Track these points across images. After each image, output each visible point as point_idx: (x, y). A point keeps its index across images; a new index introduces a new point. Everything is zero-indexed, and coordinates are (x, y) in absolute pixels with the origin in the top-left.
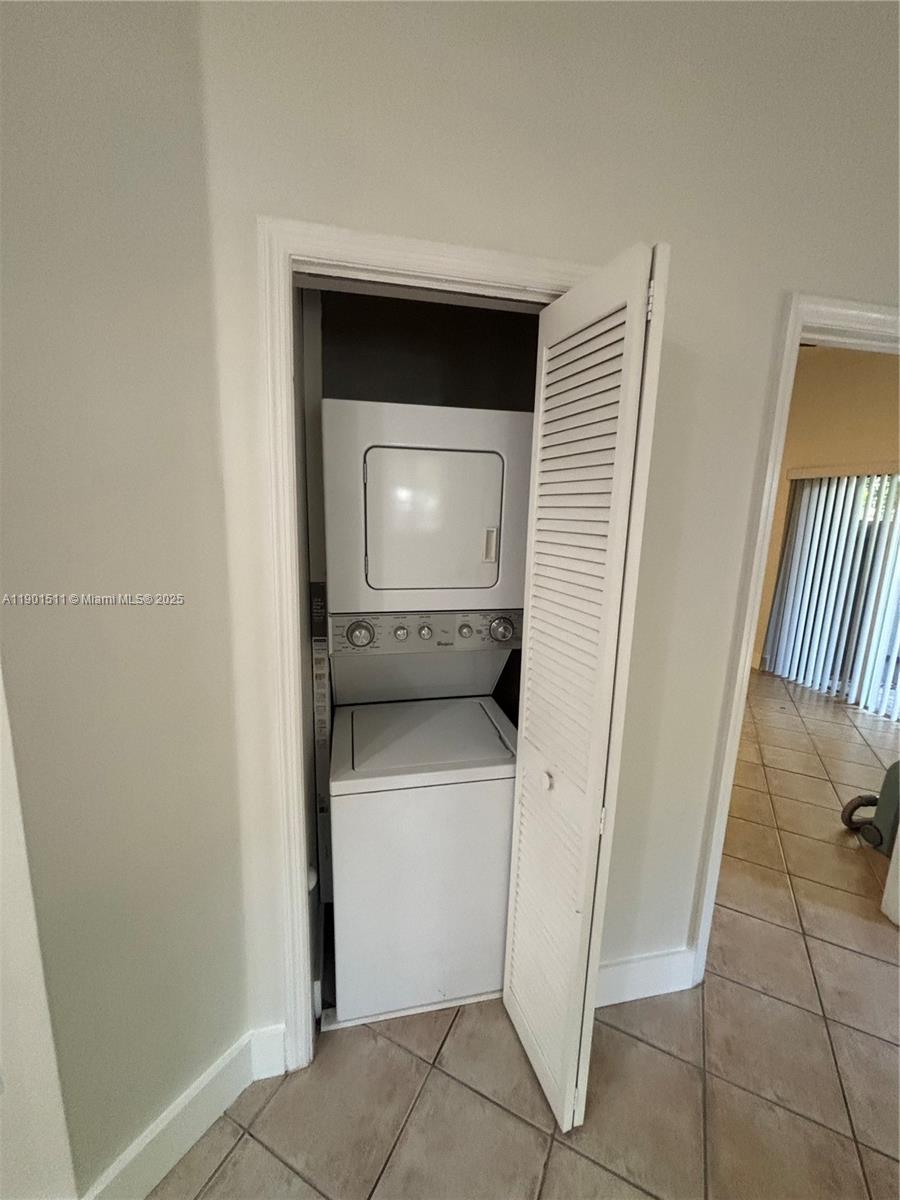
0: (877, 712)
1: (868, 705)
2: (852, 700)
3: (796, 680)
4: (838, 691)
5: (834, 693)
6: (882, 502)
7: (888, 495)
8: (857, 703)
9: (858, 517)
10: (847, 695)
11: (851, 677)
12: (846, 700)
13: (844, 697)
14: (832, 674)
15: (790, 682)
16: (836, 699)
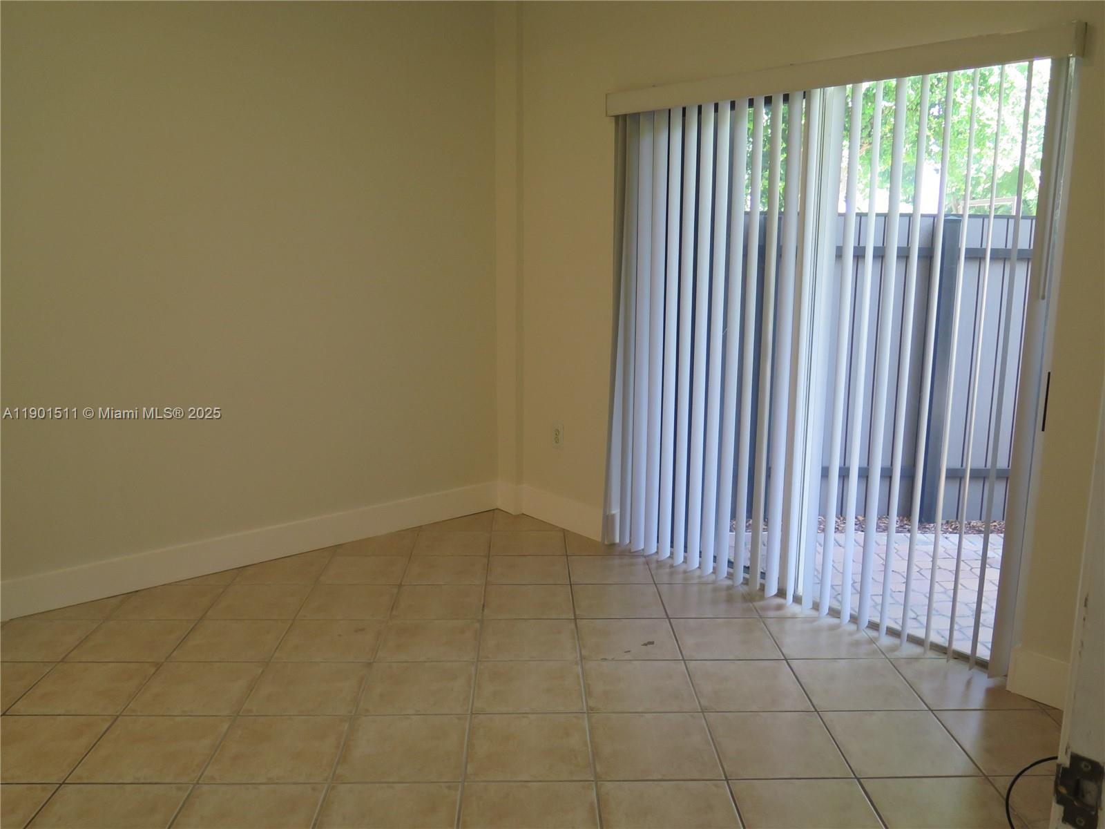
0: (816, 606)
1: (800, 591)
2: (773, 589)
3: (672, 555)
4: (747, 569)
5: (741, 575)
6: (779, 171)
7: (787, 162)
8: (782, 593)
9: (745, 204)
10: (763, 575)
11: (766, 520)
12: (763, 587)
13: (759, 580)
14: (734, 515)
15: (660, 564)
16: (744, 589)
